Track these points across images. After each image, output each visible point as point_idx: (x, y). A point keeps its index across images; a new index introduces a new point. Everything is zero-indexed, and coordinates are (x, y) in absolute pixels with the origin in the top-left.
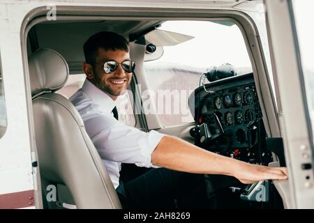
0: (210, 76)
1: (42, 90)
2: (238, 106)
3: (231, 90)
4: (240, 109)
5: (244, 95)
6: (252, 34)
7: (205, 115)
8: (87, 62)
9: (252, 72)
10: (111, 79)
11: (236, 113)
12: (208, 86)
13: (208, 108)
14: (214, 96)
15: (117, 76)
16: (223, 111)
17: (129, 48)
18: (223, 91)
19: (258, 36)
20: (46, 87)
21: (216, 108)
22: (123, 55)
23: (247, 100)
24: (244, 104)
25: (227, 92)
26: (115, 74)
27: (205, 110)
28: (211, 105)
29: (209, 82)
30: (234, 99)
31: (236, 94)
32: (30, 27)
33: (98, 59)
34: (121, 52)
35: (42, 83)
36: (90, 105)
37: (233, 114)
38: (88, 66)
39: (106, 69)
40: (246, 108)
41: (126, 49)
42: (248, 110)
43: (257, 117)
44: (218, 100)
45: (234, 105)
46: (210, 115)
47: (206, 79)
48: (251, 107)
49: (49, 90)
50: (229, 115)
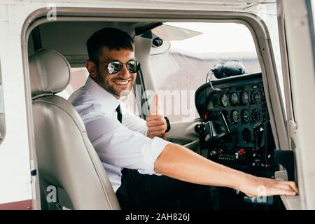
0: (217, 73)
1: (44, 93)
2: (245, 104)
3: (238, 88)
4: (247, 107)
5: (252, 94)
6: (263, 37)
7: (210, 112)
8: (90, 60)
9: (260, 72)
10: (114, 80)
11: (243, 112)
12: (215, 83)
13: (214, 104)
14: (221, 93)
15: (121, 76)
16: (229, 109)
17: (134, 46)
18: (230, 88)
19: (269, 40)
20: (48, 90)
21: (222, 105)
22: (127, 55)
23: (255, 99)
24: (252, 103)
25: (234, 90)
26: (119, 74)
27: (211, 107)
28: (217, 102)
29: (216, 79)
30: (241, 98)
31: (243, 92)
32: (31, 29)
33: (101, 59)
34: (125, 52)
35: (43, 86)
36: (93, 105)
37: (240, 112)
38: (92, 64)
39: (109, 68)
40: (253, 107)
41: (131, 49)
42: (255, 109)
43: (264, 117)
44: (225, 97)
45: (241, 103)
46: (215, 112)
47: (213, 75)
48: (258, 107)
49: (50, 92)
50: (235, 113)
